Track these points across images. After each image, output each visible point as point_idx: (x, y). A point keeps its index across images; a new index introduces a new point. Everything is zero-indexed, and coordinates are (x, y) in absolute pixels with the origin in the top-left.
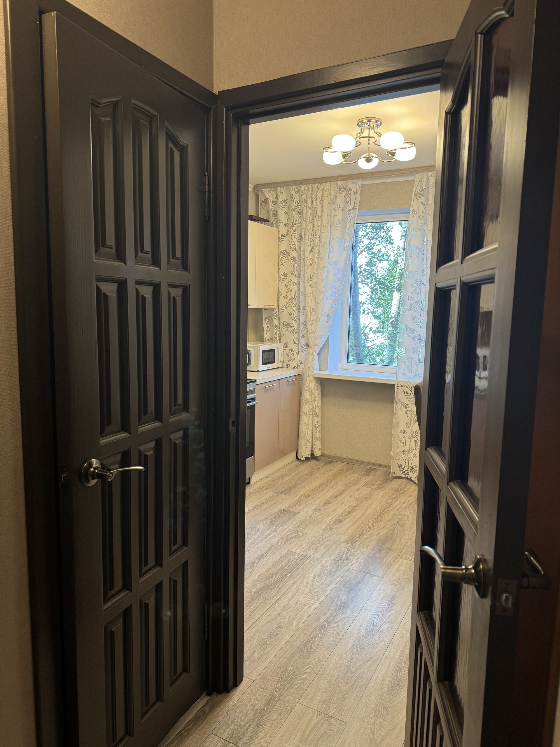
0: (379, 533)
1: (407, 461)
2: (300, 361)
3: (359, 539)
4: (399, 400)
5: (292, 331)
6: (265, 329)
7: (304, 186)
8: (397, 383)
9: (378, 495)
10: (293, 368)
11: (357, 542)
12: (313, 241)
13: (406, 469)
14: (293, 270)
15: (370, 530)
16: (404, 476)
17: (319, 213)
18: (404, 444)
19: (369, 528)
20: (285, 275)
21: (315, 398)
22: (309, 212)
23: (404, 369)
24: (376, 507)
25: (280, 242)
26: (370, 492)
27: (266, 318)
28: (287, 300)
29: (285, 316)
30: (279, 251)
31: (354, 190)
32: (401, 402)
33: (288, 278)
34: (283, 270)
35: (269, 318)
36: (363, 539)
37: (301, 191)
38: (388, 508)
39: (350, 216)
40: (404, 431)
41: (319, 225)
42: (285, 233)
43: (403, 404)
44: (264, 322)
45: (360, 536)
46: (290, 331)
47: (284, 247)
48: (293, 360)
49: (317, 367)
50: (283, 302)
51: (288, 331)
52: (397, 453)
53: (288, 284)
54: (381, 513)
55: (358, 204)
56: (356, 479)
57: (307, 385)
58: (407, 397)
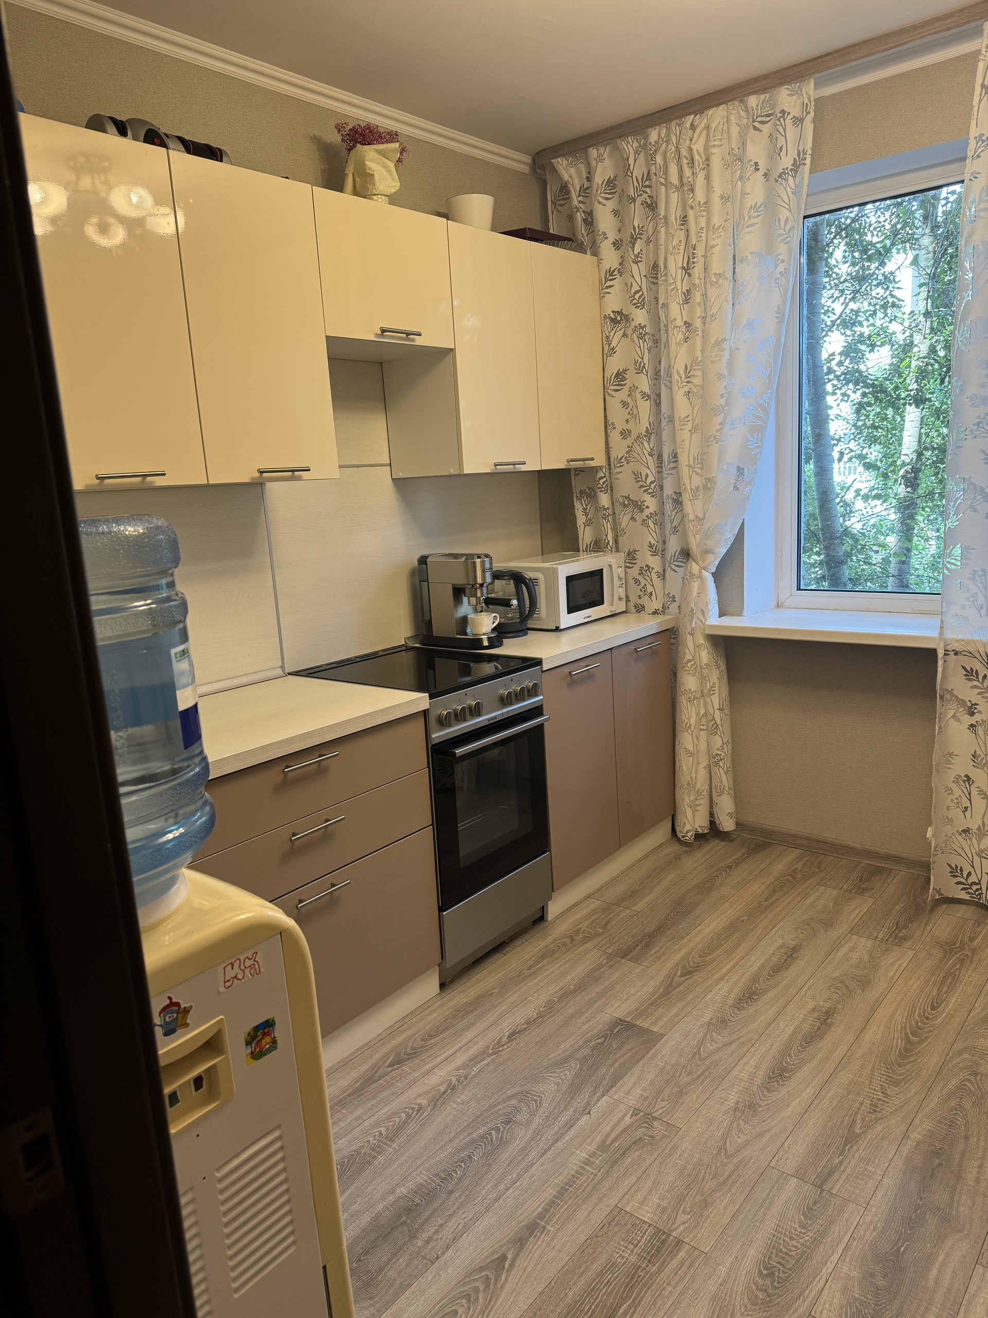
0: (906, 1136)
1: (976, 859)
2: (669, 593)
3: (841, 1162)
4: (951, 692)
5: (644, 521)
6: (581, 519)
7: (657, 130)
8: (942, 646)
9: (895, 967)
10: (654, 613)
11: (835, 1177)
12: (690, 275)
13: (973, 879)
14: (640, 360)
15: (877, 1120)
16: (967, 897)
17: (700, 194)
18: (968, 813)
19: (874, 1109)
20: (620, 376)
21: (711, 687)
22: (674, 197)
23: (963, 607)
24: (893, 1015)
25: (603, 289)
26: (871, 956)
27: (581, 492)
28: (629, 441)
29: (625, 484)
30: (603, 316)
31: (796, 112)
32: (957, 697)
33: (628, 383)
34: (615, 364)
35: (587, 491)
36: (852, 1163)
37: (650, 143)
38: (927, 1018)
39: (788, 189)
40: (967, 776)
41: (702, 229)
42: (615, 265)
43: (962, 702)
44: (577, 504)
45: (845, 1146)
46: (639, 521)
47: (614, 301)
48: (651, 593)
49: (714, 608)
50: (619, 448)
51: (635, 520)
52: (946, 836)
53: (629, 400)
54: (908, 1040)
55: (810, 152)
56: (831, 905)
57: (688, 657)
58: (975, 683)
